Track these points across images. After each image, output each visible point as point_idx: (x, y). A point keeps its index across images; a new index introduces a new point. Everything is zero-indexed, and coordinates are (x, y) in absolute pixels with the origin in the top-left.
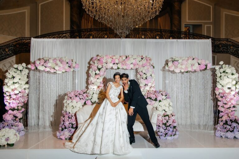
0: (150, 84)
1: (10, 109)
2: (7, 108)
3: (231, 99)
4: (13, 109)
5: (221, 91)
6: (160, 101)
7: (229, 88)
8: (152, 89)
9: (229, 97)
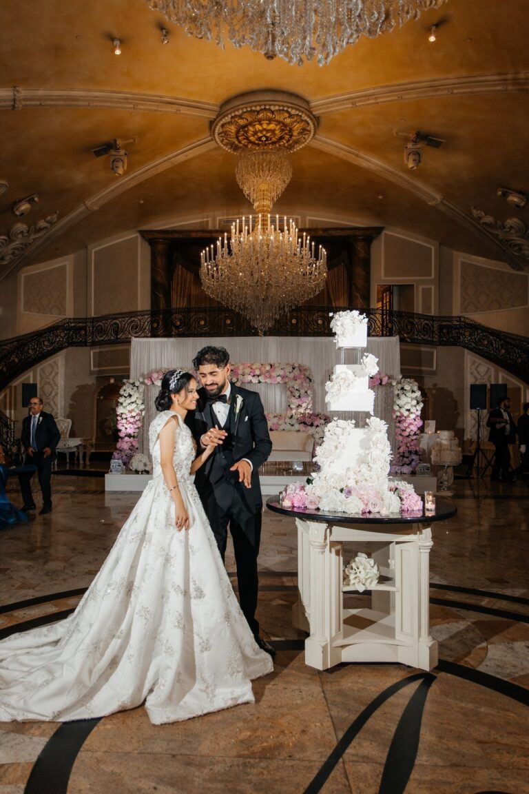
0: (304, 405)
1: (126, 436)
2: (122, 434)
3: (411, 424)
4: (129, 436)
5: (398, 414)
6: (317, 426)
7: (408, 410)
8: (308, 411)
9: (408, 421)
